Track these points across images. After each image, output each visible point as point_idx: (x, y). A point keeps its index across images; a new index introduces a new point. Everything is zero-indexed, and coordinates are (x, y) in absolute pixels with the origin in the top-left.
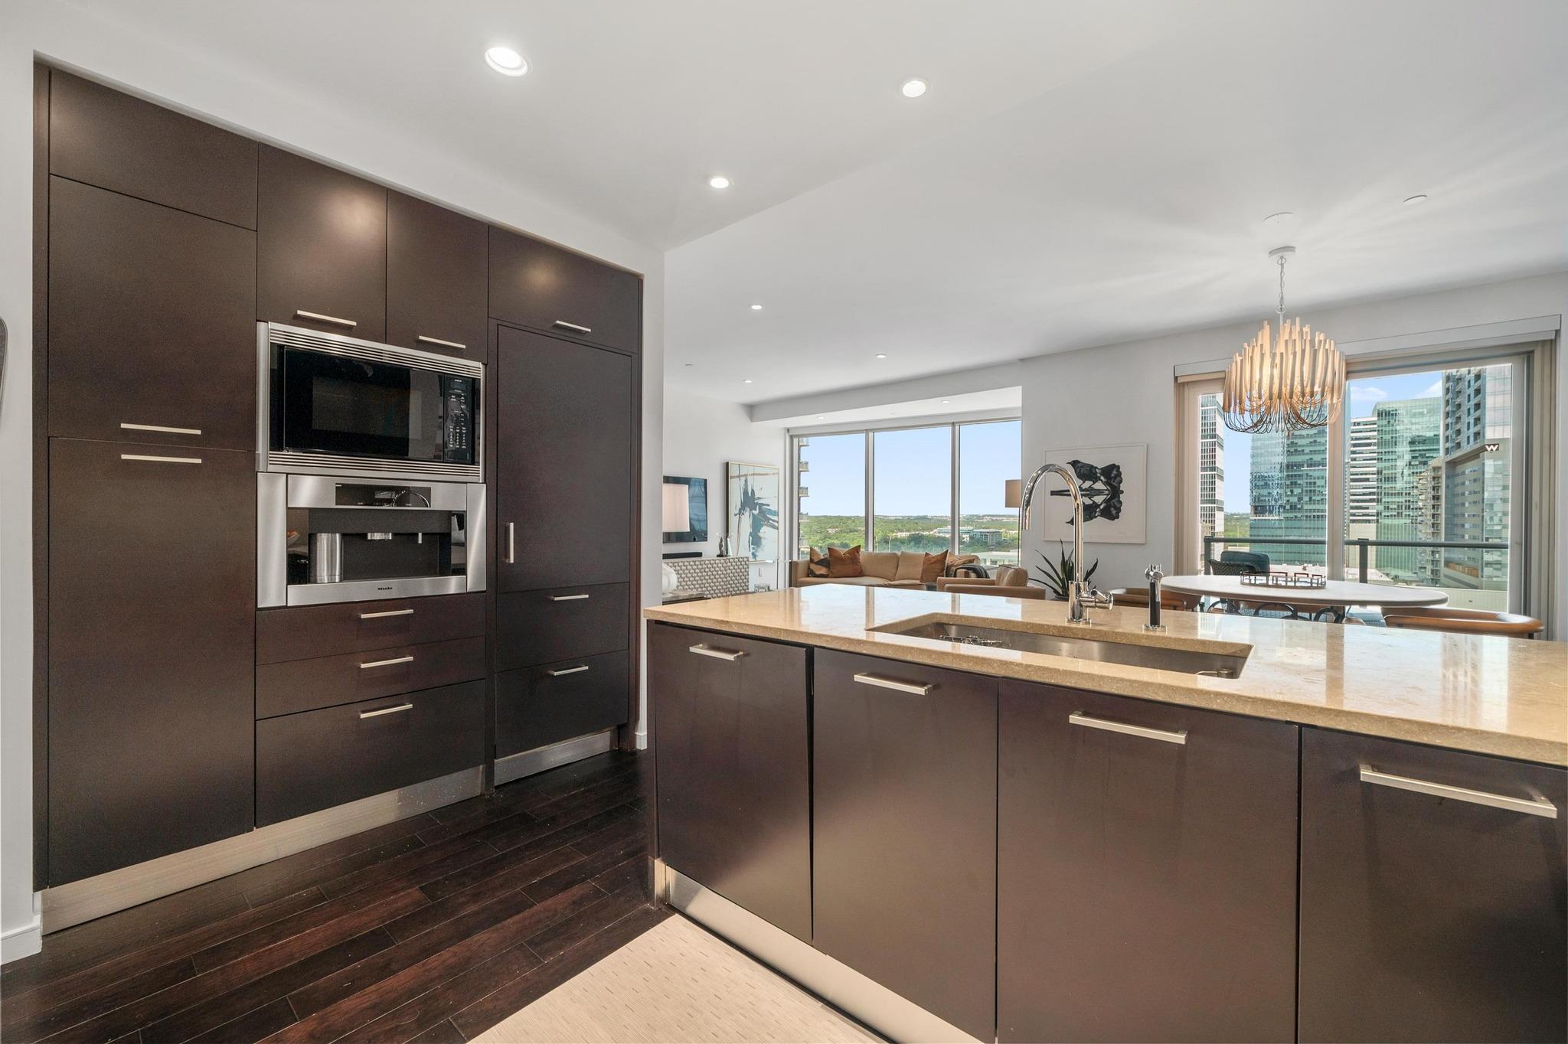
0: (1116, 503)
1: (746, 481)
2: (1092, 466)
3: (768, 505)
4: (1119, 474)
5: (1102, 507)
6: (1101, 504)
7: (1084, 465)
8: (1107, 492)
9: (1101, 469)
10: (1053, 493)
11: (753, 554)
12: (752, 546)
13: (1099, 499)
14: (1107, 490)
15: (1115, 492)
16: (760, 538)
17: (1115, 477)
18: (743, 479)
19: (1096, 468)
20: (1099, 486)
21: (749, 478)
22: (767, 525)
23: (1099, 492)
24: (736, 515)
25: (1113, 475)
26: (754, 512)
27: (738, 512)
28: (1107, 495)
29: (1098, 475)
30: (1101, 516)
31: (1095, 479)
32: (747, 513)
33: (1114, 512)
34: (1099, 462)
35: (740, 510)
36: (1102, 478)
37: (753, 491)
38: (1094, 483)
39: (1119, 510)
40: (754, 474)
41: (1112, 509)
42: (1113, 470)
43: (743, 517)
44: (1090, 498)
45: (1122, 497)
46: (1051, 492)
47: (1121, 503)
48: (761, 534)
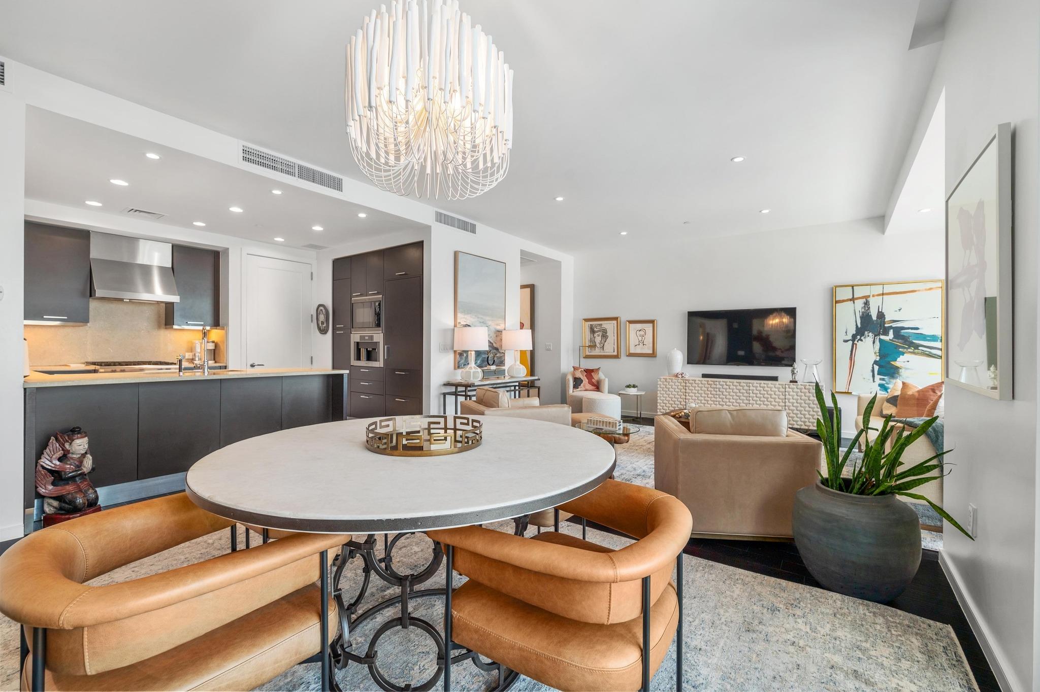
1: (867, 304)
3: (917, 329)
11: (880, 385)
12: (877, 377)
16: (897, 369)
18: (859, 304)
21: (871, 300)
22: (913, 353)
24: (846, 341)
26: (882, 337)
27: (849, 337)
32: (869, 339)
35: (854, 337)
37: (881, 315)
40: (883, 294)
43: (859, 344)
48: (897, 363)
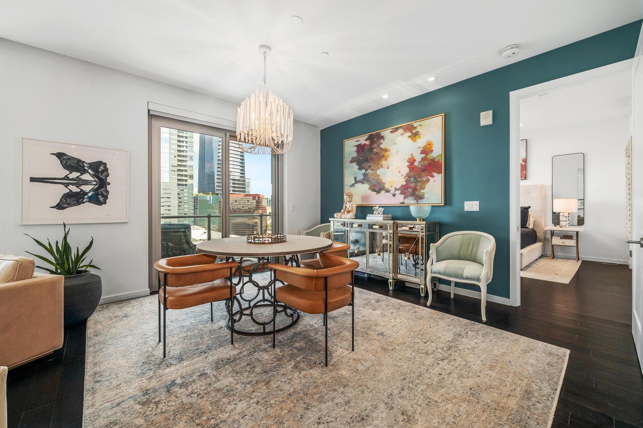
0: (103, 192)
2: (79, 160)
4: (106, 170)
5: (90, 194)
6: (89, 192)
7: (70, 158)
8: (95, 183)
9: (89, 164)
10: (33, 180)
13: (87, 188)
14: (95, 181)
15: (103, 183)
17: (103, 172)
19: (84, 162)
20: (86, 177)
23: (87, 183)
25: (100, 170)
28: (95, 185)
29: (86, 168)
30: (89, 202)
31: (84, 171)
33: (102, 199)
34: (88, 158)
36: (90, 171)
38: (82, 174)
39: (106, 197)
41: (100, 197)
42: (100, 166)
44: (77, 187)
45: (109, 188)
46: (31, 178)
47: (108, 192)
